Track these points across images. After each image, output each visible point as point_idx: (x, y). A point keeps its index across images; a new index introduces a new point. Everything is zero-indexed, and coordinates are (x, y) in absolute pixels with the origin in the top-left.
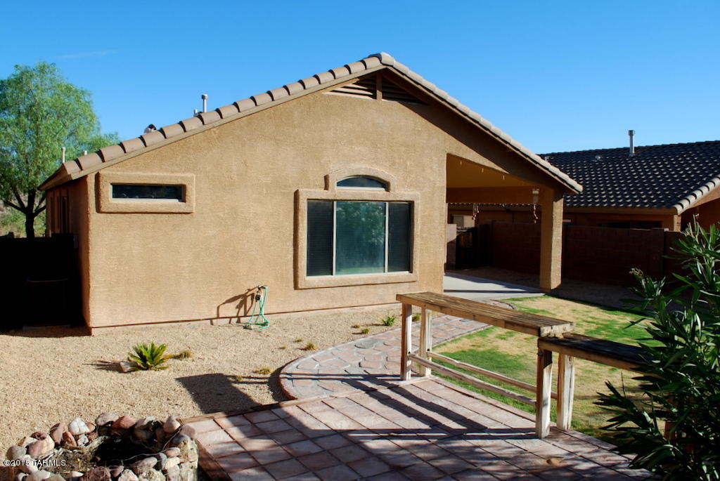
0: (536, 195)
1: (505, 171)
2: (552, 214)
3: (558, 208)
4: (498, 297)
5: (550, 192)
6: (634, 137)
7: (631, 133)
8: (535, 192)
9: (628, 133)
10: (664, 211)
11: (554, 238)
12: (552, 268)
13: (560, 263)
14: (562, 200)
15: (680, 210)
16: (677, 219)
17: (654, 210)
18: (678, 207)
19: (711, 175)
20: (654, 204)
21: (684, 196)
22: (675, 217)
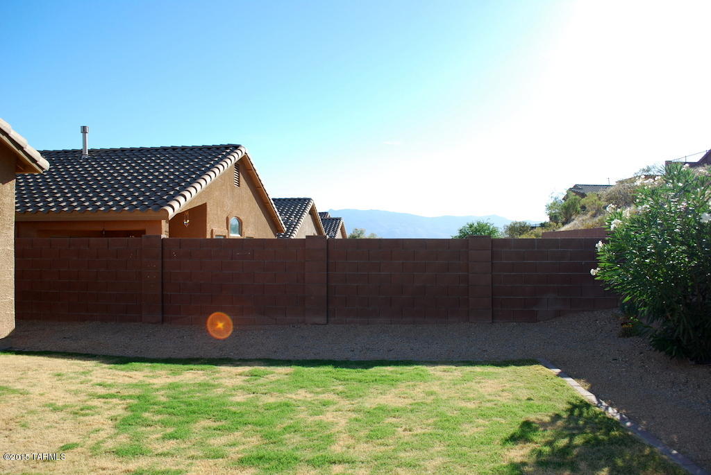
3: (7, 195)
6: (87, 135)
7: (84, 130)
9: (80, 130)
10: (151, 214)
14: (13, 182)
15: (171, 214)
16: (165, 226)
17: (139, 215)
18: (170, 210)
19: (194, 176)
20: (136, 206)
21: (172, 198)
22: (164, 222)
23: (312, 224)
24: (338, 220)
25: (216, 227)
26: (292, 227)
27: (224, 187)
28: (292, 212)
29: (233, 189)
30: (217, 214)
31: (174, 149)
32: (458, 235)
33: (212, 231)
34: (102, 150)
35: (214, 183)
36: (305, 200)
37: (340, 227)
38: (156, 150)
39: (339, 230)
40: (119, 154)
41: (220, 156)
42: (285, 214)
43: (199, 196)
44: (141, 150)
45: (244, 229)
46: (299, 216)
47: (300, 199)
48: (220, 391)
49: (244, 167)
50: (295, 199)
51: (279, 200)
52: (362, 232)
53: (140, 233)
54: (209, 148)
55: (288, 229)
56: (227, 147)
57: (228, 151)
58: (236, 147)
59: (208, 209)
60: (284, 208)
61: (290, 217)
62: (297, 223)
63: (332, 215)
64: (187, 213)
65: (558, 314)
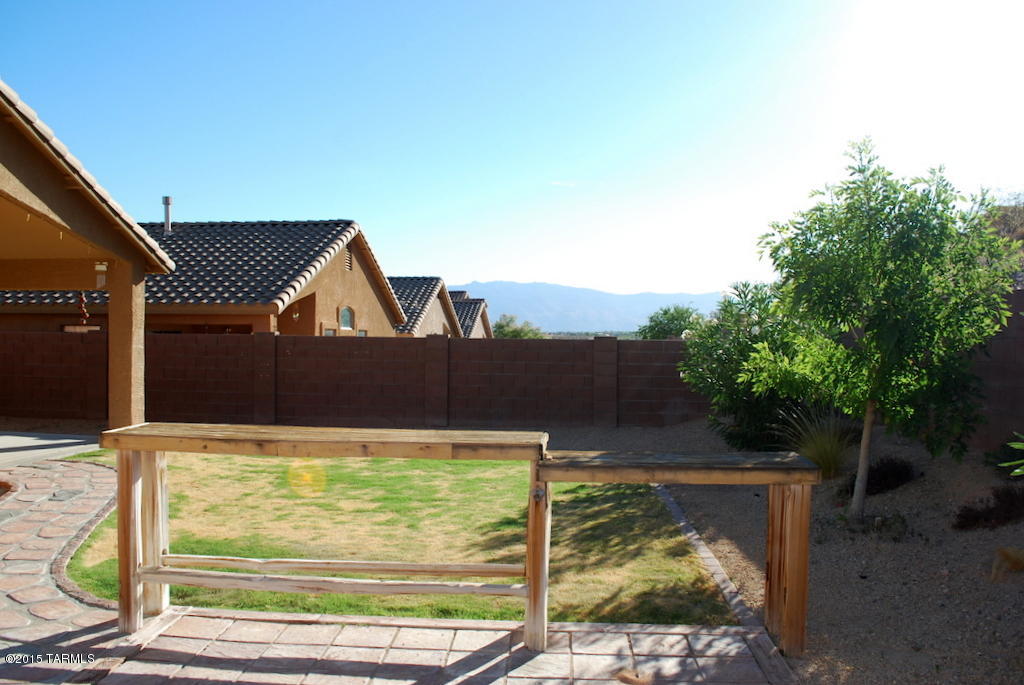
0: (101, 272)
1: (64, 224)
2: (131, 306)
3: (139, 294)
4: (58, 454)
5: (127, 266)
6: (170, 207)
7: (166, 201)
8: (102, 268)
9: (161, 201)
10: (258, 308)
11: (134, 346)
12: (133, 396)
13: (142, 388)
14: (143, 284)
15: (281, 307)
16: (273, 321)
17: (245, 308)
18: (279, 303)
19: (302, 262)
20: (242, 299)
21: (281, 289)
22: (272, 317)
23: (441, 311)
24: (480, 301)
25: (326, 322)
26: (414, 315)
27: (334, 273)
28: (415, 296)
29: (344, 273)
30: (326, 304)
31: (274, 224)
32: (648, 324)
33: (321, 324)
34: (186, 224)
35: (324, 270)
36: (432, 279)
37: (480, 314)
38: (253, 225)
39: (479, 319)
40: (208, 231)
41: (330, 236)
42: (406, 299)
43: (309, 286)
44: (234, 224)
45: (356, 320)
46: (424, 301)
47: (425, 279)
48: (349, 470)
49: (358, 247)
50: (418, 279)
51: (399, 279)
52: (512, 320)
53: (248, 329)
54: (316, 224)
55: (410, 318)
56: (337, 223)
57: (339, 229)
58: (349, 224)
59: (317, 299)
60: (405, 291)
61: (412, 302)
62: (421, 310)
63: (471, 295)
64: (296, 306)
65: (685, 419)
